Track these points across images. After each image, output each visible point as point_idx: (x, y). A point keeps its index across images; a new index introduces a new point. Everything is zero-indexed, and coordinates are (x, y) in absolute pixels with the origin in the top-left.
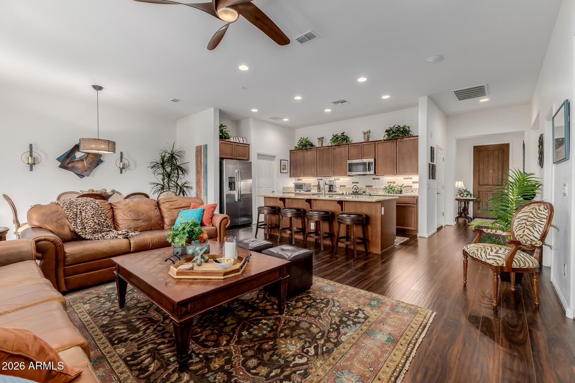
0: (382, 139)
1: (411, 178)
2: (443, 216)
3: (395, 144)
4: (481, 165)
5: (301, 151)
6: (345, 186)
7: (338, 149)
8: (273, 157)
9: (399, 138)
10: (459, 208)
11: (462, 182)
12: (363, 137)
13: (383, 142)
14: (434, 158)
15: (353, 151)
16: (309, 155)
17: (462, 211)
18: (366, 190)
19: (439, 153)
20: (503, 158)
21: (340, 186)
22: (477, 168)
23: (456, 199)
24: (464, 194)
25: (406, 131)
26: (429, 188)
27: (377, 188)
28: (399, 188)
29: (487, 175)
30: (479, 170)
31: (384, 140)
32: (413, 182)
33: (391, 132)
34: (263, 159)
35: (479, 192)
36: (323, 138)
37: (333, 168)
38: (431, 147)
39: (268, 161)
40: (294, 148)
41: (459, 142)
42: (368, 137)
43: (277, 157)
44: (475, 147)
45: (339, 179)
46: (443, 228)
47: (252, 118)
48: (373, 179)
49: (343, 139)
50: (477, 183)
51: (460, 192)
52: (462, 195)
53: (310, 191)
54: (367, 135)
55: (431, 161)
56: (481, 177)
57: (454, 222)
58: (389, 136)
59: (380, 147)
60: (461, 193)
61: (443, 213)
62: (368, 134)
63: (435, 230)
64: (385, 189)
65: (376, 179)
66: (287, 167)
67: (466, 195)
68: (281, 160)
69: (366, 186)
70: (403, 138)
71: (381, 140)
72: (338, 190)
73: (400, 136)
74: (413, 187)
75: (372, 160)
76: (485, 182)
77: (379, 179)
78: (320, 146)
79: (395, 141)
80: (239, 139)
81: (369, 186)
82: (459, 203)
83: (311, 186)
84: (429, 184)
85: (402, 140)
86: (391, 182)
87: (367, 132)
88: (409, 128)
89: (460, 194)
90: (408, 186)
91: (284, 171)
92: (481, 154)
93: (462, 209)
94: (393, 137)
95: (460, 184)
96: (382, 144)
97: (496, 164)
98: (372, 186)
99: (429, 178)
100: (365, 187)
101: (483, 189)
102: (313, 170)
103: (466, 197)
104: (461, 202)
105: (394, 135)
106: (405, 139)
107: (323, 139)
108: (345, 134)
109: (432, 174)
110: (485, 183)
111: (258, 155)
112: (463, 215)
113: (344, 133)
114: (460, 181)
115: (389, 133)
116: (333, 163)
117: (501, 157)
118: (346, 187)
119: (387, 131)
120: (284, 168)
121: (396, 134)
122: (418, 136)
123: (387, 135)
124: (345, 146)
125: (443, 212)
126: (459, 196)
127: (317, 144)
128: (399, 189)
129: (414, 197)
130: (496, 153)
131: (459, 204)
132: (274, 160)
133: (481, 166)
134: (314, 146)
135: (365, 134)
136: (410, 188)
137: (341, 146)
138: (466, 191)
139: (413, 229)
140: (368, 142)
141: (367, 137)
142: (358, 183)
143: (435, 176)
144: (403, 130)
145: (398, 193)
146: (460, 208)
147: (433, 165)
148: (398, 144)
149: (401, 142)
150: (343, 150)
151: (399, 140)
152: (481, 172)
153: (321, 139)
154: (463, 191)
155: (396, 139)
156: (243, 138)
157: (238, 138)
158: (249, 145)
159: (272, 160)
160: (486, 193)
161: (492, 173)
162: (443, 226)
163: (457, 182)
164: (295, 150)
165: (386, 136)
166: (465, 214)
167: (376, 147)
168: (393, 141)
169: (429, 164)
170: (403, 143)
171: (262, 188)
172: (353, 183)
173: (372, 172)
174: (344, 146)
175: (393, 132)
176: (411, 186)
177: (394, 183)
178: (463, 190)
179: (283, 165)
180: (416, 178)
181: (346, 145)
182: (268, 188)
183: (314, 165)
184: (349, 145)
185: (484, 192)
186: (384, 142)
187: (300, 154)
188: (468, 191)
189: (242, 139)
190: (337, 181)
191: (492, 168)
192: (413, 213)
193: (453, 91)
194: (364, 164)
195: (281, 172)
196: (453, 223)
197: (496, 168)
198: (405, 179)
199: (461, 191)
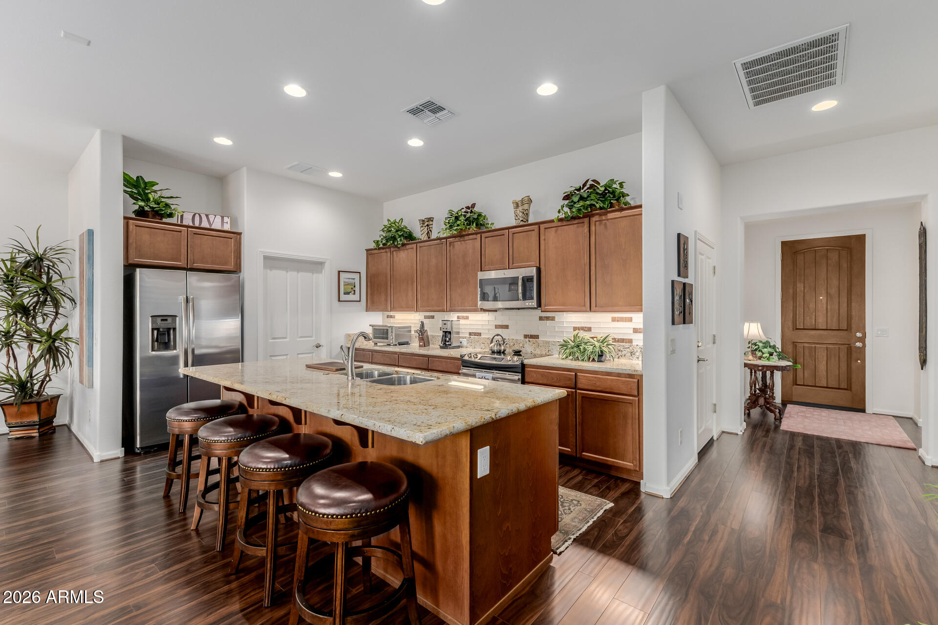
0: (554, 216)
1: (630, 320)
2: (715, 412)
3: (586, 230)
4: (798, 285)
5: (387, 250)
6: (480, 334)
7: (459, 245)
8: (316, 266)
9: (597, 214)
10: (753, 384)
11: (759, 324)
12: (514, 215)
13: (556, 223)
14: (686, 266)
15: (493, 249)
16: (404, 258)
17: (758, 391)
18: (525, 346)
19: (702, 255)
20: (850, 269)
21: (470, 334)
22: (791, 291)
23: (746, 365)
24: (763, 353)
25: (613, 193)
26: (673, 352)
27: (548, 342)
28: (597, 344)
29: (812, 305)
30: (795, 295)
31: (561, 220)
32: (636, 331)
33: (576, 199)
34: (286, 269)
35: (795, 344)
36: (430, 219)
37: (448, 290)
38: (679, 235)
39: (301, 274)
40: (373, 246)
41: (751, 229)
42: (526, 214)
43: (327, 265)
44: (784, 244)
45: (467, 318)
46: (715, 444)
47: (245, 168)
48: (541, 318)
49: (469, 222)
50: (790, 324)
51: (755, 348)
52: (759, 354)
53: (407, 343)
54: (520, 208)
55: (679, 275)
56: (800, 310)
57: (741, 424)
58: (571, 207)
59: (551, 237)
60: (756, 350)
61: (715, 405)
62: (526, 207)
63: (693, 460)
64: (564, 345)
65: (547, 318)
66: (357, 289)
67: (768, 355)
68: (339, 272)
69: (526, 336)
70: (605, 214)
71: (552, 221)
72: (465, 342)
73: (598, 206)
74: (634, 343)
75: (533, 272)
76: (810, 322)
77: (553, 319)
78: (426, 238)
79: (586, 220)
80: (211, 219)
81: (532, 337)
82: (751, 373)
83: (410, 331)
84: (673, 341)
85: (604, 218)
86: (579, 329)
87: (522, 200)
88: (621, 184)
89: (753, 352)
90: (622, 340)
91: (351, 297)
92: (800, 258)
93: (757, 387)
94: (579, 210)
95: (753, 330)
96: (556, 231)
97: (835, 282)
98: (537, 337)
99: (673, 323)
100: (522, 338)
101: (804, 337)
102: (410, 294)
103: (768, 359)
104: (755, 372)
105: (581, 203)
106: (610, 216)
107: (431, 223)
108: (476, 209)
109: (681, 309)
110: (808, 325)
111: (266, 258)
112: (761, 401)
113: (473, 205)
114: (753, 321)
115: (573, 201)
116: (448, 279)
117: (845, 265)
118: (483, 336)
119: (566, 197)
120: (350, 290)
121: (588, 203)
122: (640, 206)
123: (567, 206)
124: (474, 236)
125: (714, 402)
126: (751, 357)
127: (419, 232)
128: (598, 350)
129: (631, 376)
130: (834, 256)
131: (751, 375)
132: (322, 272)
133: (800, 286)
134: (414, 239)
135: (517, 205)
136: (627, 345)
137: (466, 238)
138: (767, 344)
139: (628, 464)
140: (524, 225)
141: (521, 214)
142: (507, 327)
143: (690, 313)
144: (604, 191)
145: (594, 360)
146: (755, 387)
147: (684, 284)
148: (593, 228)
149: (600, 224)
150: (471, 246)
151: (596, 218)
152: (800, 299)
153: (427, 223)
154: (761, 345)
155: (589, 216)
156: (223, 218)
157: (207, 216)
158: (240, 234)
159: (313, 271)
160: (811, 348)
161: (824, 302)
162: (715, 438)
163: (746, 325)
164: (376, 249)
165: (566, 209)
166: (765, 399)
167: (542, 238)
168: (581, 221)
169: (673, 282)
170: (605, 225)
171: (285, 338)
172: (497, 327)
173: (534, 303)
174: (471, 237)
175: (582, 198)
176: (630, 341)
177: (589, 329)
178: (761, 342)
179: (346, 284)
180: (638, 319)
181: (476, 234)
182: (301, 337)
183: (412, 283)
184: (483, 235)
185: (806, 345)
186: (560, 224)
187: (385, 256)
188: (772, 344)
189: (218, 219)
190: (462, 322)
191: (824, 292)
192: (630, 421)
193: (739, 62)
194: (513, 281)
195: (339, 300)
196: (738, 426)
197: (833, 291)
198: (614, 320)
199: (755, 344)
